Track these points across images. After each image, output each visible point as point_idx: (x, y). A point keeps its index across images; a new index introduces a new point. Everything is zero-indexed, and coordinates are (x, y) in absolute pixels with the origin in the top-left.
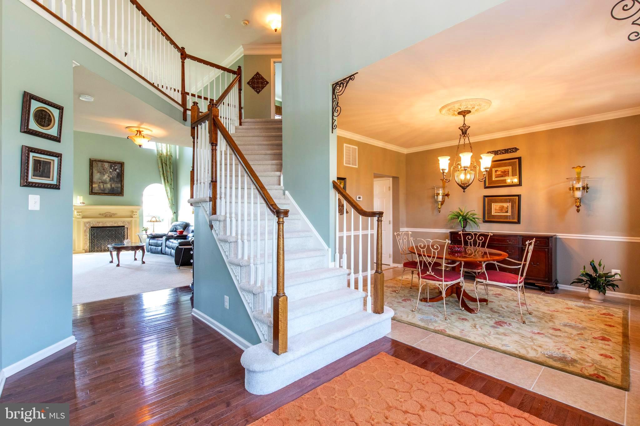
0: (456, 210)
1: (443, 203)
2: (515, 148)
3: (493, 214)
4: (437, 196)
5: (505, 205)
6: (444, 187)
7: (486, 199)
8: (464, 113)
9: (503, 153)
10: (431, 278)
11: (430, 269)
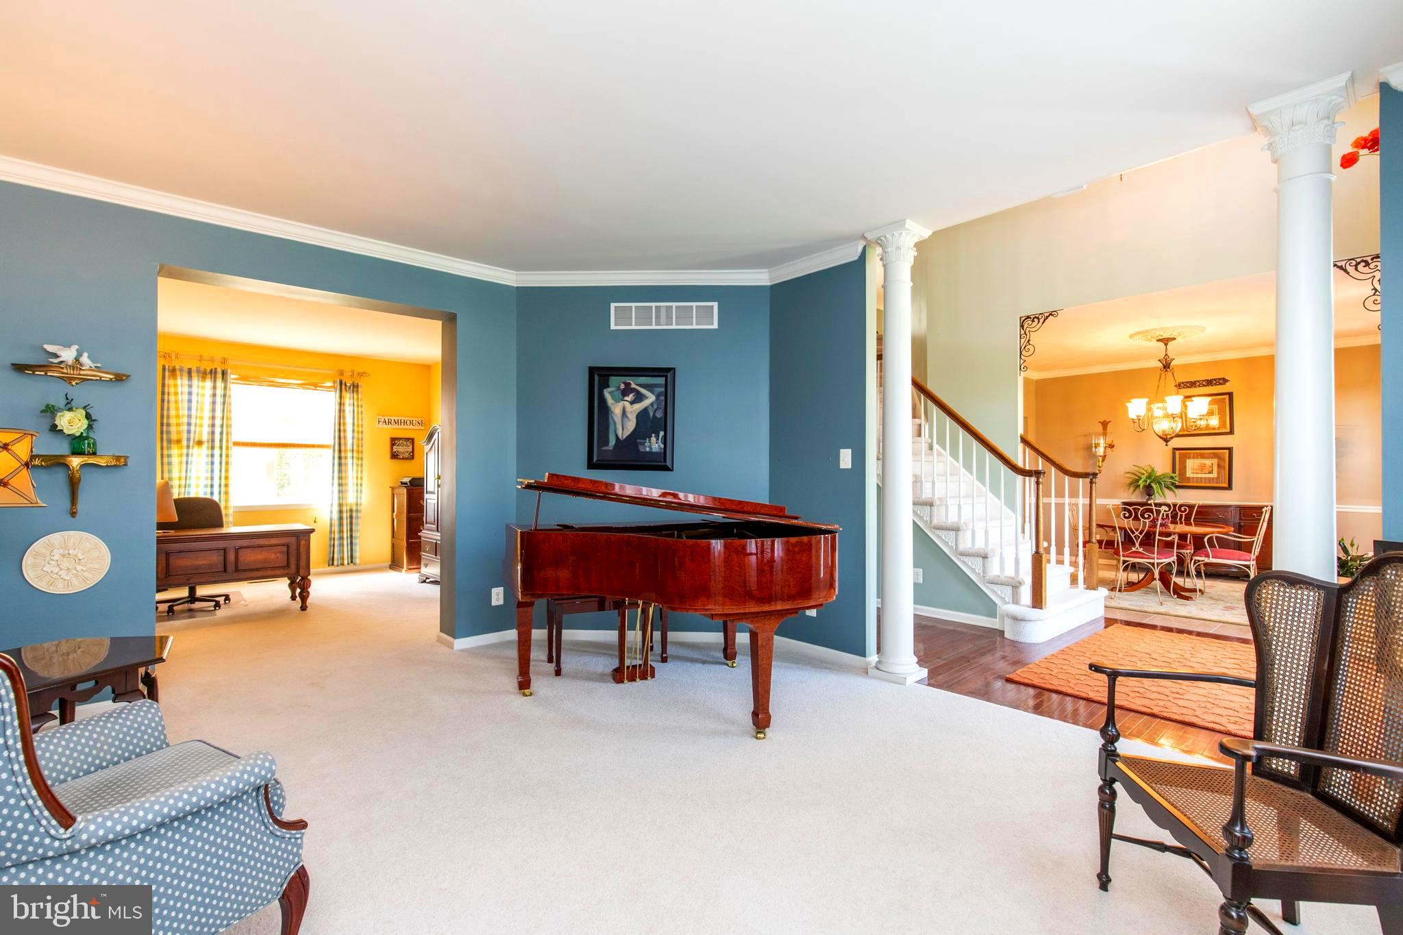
0: (1130, 468)
1: (1104, 457)
2: (1224, 378)
3: (1188, 476)
4: (1096, 447)
5: (1208, 462)
6: (1105, 434)
7: (1177, 452)
8: (1166, 341)
9: (1204, 386)
10: (1138, 555)
11: (1137, 545)
